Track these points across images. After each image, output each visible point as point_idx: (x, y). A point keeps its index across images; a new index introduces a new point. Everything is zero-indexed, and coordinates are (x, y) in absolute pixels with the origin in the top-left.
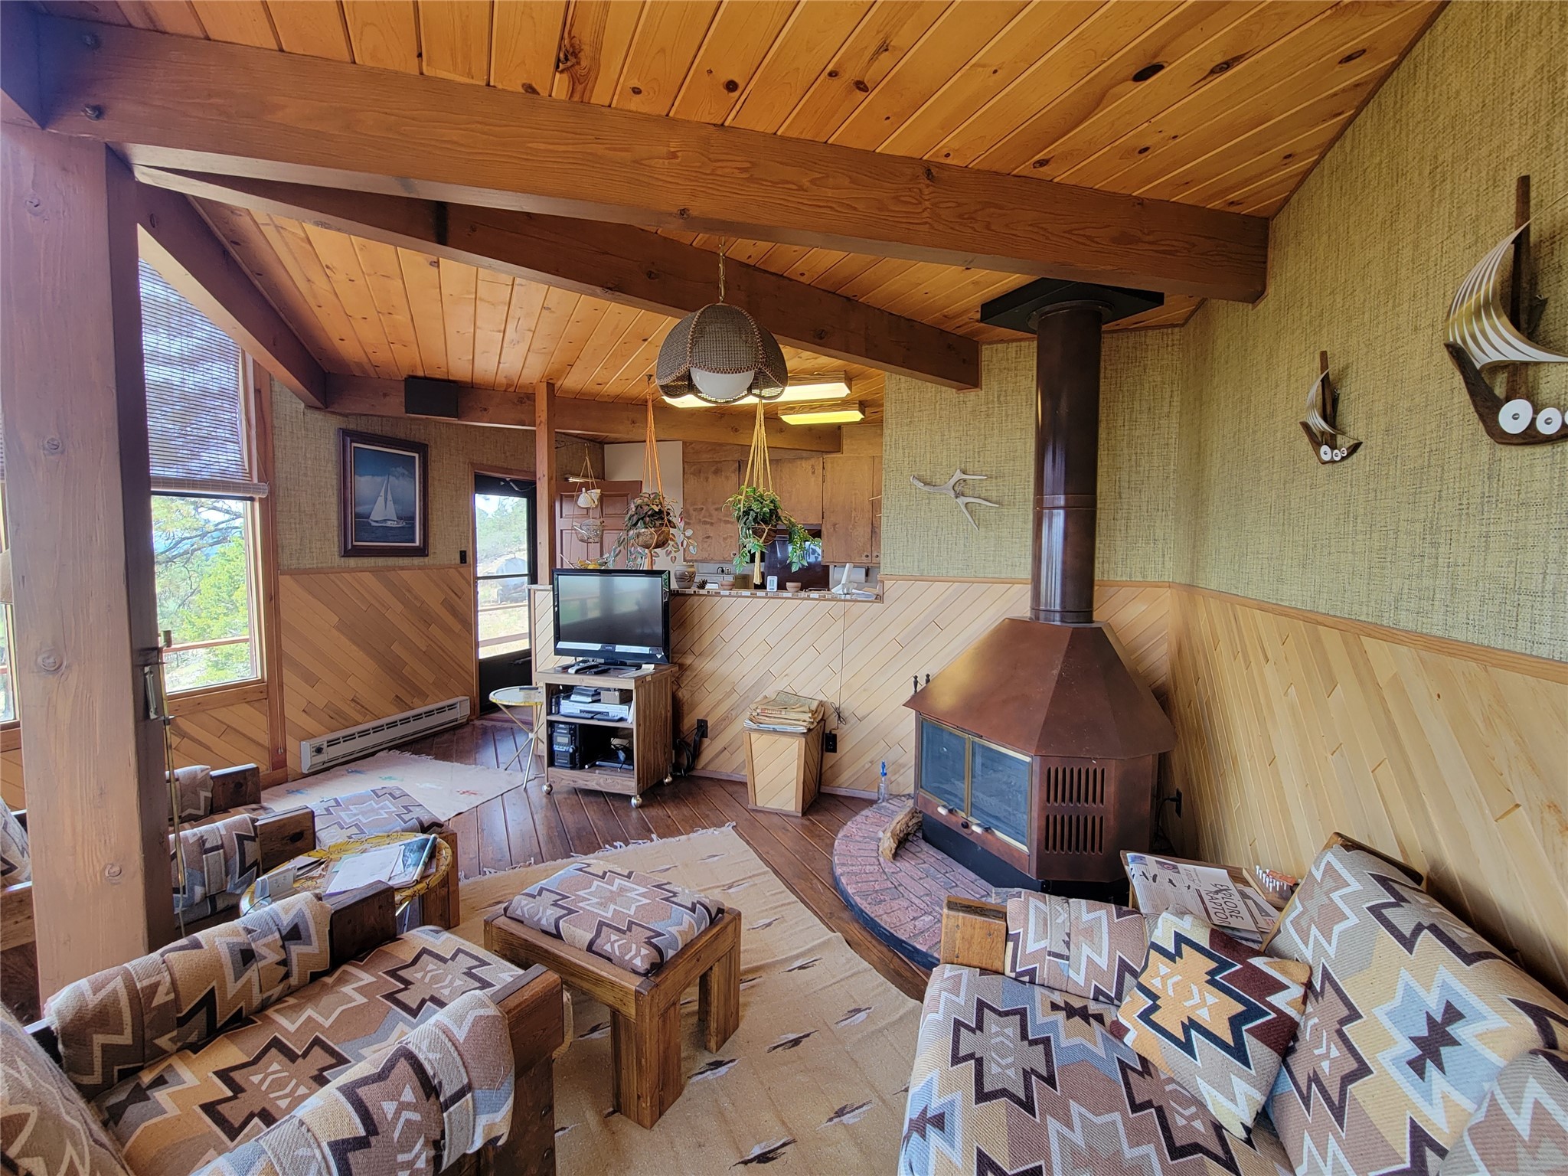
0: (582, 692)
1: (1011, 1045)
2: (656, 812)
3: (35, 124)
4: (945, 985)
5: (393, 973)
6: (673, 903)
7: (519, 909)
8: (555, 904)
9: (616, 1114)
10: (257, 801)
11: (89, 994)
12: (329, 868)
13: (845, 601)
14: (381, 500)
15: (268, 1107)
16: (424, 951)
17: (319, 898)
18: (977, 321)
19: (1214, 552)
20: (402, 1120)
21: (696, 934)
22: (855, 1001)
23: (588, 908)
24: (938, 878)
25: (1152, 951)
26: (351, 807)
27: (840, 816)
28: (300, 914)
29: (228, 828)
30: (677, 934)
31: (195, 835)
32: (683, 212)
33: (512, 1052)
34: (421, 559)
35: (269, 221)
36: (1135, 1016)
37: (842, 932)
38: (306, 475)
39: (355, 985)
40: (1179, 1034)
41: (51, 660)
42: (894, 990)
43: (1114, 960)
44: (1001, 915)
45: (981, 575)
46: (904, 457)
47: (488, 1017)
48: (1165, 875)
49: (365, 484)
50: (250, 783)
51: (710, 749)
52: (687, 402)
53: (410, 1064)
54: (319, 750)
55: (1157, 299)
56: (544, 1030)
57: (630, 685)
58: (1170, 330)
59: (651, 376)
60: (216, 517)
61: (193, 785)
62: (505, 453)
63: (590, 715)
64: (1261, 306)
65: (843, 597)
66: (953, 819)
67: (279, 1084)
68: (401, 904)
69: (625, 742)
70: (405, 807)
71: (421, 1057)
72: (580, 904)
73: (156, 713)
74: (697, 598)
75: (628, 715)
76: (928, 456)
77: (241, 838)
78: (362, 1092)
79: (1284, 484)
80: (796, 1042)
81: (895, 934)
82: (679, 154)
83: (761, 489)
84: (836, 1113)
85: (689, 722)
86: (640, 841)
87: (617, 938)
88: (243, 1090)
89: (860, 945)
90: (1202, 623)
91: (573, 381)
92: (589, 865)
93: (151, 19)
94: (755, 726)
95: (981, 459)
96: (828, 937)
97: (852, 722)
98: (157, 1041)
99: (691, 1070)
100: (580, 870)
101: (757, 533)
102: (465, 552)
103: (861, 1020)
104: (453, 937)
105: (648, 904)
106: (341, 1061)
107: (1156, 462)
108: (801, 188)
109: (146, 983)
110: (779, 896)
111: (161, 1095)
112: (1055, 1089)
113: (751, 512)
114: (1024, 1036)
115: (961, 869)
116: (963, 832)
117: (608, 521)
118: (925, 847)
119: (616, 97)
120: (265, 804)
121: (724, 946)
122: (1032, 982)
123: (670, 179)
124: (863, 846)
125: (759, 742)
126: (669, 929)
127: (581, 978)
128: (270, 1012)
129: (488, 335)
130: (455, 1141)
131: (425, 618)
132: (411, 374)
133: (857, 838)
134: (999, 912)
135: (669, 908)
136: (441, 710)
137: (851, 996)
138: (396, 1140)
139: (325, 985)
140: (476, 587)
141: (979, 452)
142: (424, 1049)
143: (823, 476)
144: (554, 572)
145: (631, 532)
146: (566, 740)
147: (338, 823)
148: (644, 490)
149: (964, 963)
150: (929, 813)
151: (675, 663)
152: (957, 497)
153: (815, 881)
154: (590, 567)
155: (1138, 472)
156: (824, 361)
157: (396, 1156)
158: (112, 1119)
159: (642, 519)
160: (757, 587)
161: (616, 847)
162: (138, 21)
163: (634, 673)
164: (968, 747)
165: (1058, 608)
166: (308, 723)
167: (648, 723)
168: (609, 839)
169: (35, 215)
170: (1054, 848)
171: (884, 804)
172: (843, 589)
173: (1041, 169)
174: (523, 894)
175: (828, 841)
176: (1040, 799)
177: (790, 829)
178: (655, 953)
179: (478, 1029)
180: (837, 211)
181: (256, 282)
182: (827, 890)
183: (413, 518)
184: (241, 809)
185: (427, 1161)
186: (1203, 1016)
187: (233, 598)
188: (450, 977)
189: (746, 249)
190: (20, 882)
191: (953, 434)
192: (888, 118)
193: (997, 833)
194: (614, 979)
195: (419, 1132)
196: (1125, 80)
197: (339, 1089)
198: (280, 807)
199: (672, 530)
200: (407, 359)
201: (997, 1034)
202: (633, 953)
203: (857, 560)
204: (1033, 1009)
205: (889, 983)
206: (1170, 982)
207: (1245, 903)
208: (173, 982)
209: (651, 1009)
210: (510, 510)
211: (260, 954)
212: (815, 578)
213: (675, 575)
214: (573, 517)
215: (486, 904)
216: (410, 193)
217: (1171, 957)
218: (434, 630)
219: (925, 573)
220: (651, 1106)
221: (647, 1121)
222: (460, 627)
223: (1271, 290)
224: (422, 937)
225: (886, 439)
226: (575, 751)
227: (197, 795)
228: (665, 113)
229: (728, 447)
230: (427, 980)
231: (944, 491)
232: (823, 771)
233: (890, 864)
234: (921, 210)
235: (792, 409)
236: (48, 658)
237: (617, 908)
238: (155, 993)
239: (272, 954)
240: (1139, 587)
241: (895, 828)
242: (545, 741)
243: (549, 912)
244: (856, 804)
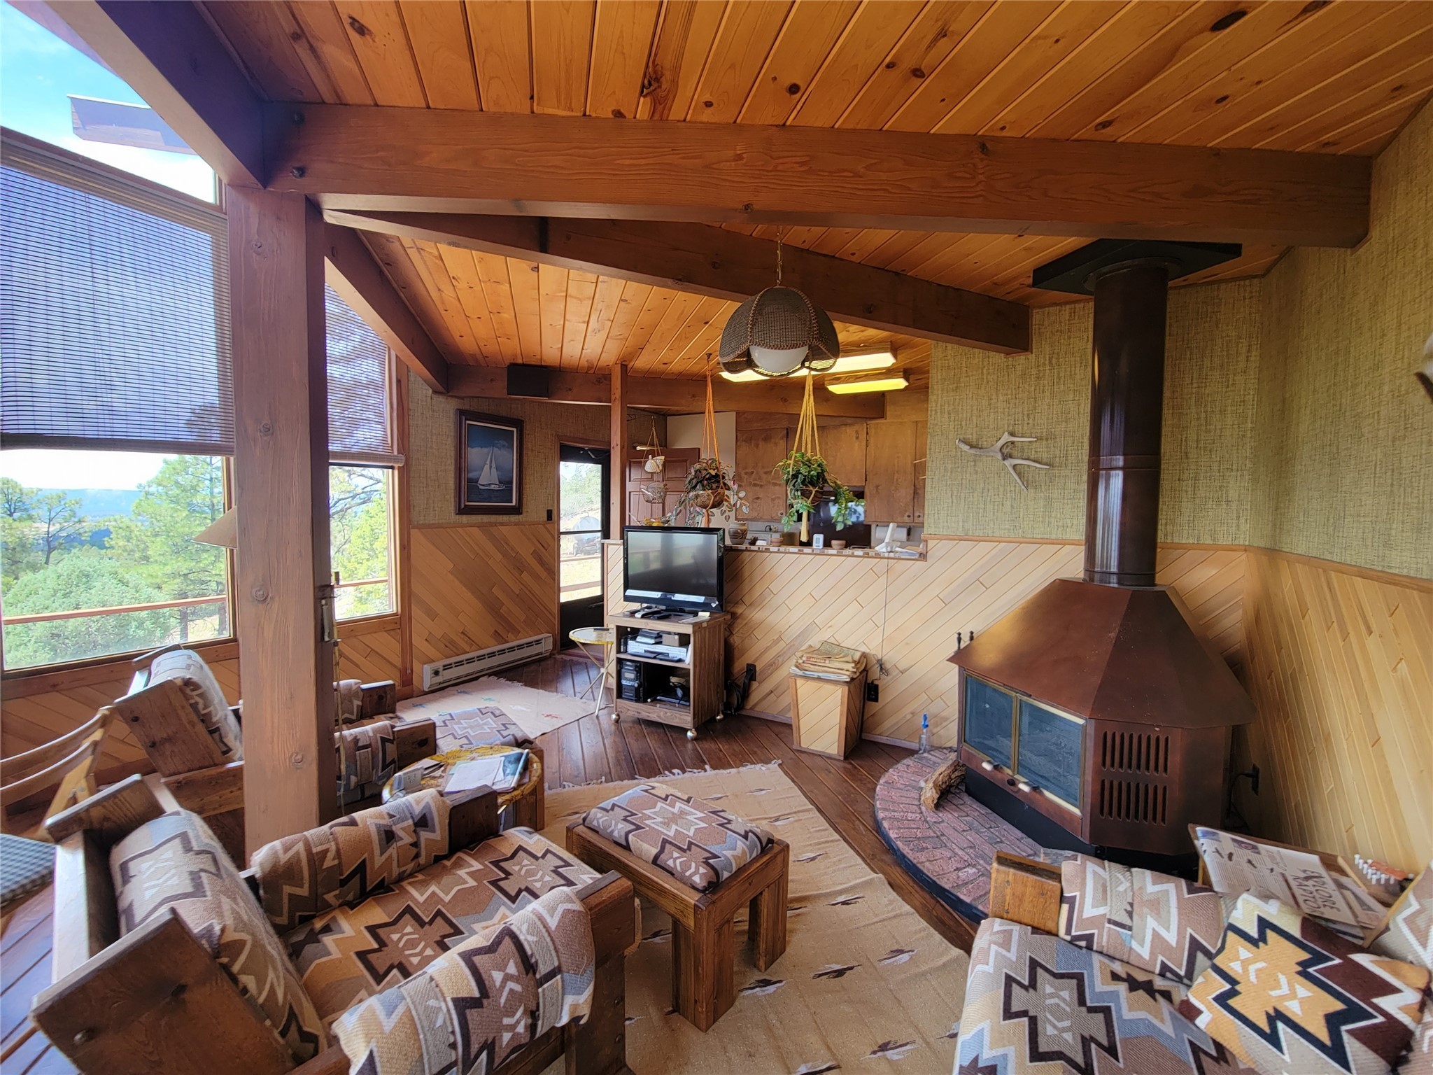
0: (647, 634)
1: (1068, 1009)
2: (709, 745)
3: (260, 186)
4: (994, 938)
5: (496, 864)
6: (727, 829)
7: (595, 821)
8: (625, 820)
9: (676, 1014)
10: (393, 711)
11: (281, 852)
12: (447, 771)
13: (888, 558)
14: (487, 467)
15: (404, 962)
16: (520, 848)
17: (441, 794)
18: (1029, 286)
19: (1302, 514)
20: (507, 990)
21: (748, 860)
22: (897, 942)
23: (653, 825)
24: (982, 832)
25: (1230, 934)
26: (462, 721)
27: (881, 763)
28: (427, 806)
29: (375, 731)
30: (731, 858)
31: (351, 735)
32: (747, 207)
33: (593, 944)
34: (517, 517)
35: (413, 245)
36: (1210, 998)
37: (884, 874)
38: (432, 448)
39: (467, 870)
40: (1263, 1024)
41: (261, 592)
42: (937, 937)
43: (1185, 937)
44: (1056, 875)
45: (1029, 536)
46: (950, 421)
47: (574, 911)
48: (1242, 855)
49: (475, 454)
50: (389, 696)
51: (758, 691)
52: (748, 376)
53: (514, 942)
54: (436, 673)
55: (1233, 250)
56: (619, 929)
57: (688, 630)
58: (1247, 282)
59: (710, 354)
60: (363, 482)
61: (351, 694)
62: (584, 426)
63: (653, 655)
64: (1362, 250)
65: (886, 555)
66: (999, 775)
67: (412, 944)
68: (502, 806)
69: (682, 681)
70: (504, 725)
71: (522, 938)
72: (647, 822)
73: (329, 637)
74: (748, 553)
75: (686, 656)
76: (975, 420)
77: (384, 740)
78: (477, 959)
79: (1393, 442)
80: (840, 973)
81: (938, 882)
82: (745, 155)
83: (809, 454)
84: (880, 1047)
85: (739, 666)
86: (695, 771)
87: (678, 855)
88: (386, 945)
89: (902, 889)
90: (1286, 590)
91: (643, 362)
92: (653, 788)
93: (338, 95)
94: (801, 673)
95: (1031, 421)
96: (871, 877)
97: (894, 674)
98: (325, 896)
99: (742, 984)
100: (646, 791)
101: (805, 494)
102: (551, 511)
103: (903, 961)
104: (543, 838)
105: (705, 828)
106: (458, 932)
107: (1229, 421)
108: (857, 175)
109: (319, 849)
110: (823, 833)
111: (328, 940)
112: (1117, 1059)
113: (800, 476)
114: (1082, 1002)
115: (1006, 825)
116: (1009, 789)
117: (670, 484)
118: (968, 800)
119: (690, 112)
120: (399, 714)
121: (773, 874)
122: (1089, 948)
123: (737, 179)
124: (905, 793)
125: (804, 688)
126: (724, 852)
127: (646, 887)
128: (405, 884)
129: (575, 326)
130: (548, 1015)
131: (519, 566)
132: (512, 361)
133: (899, 785)
134: (1054, 873)
135: (724, 833)
136: (529, 644)
137: (894, 937)
138: (502, 1005)
139: (445, 867)
140: (559, 540)
141: (1028, 415)
142: (524, 931)
143: (867, 441)
144: (625, 529)
145: (691, 494)
146: (632, 676)
147: (452, 734)
148: (703, 456)
149: (1015, 919)
150: (973, 766)
151: (728, 612)
152: (1004, 459)
153: (857, 822)
154: (655, 525)
155: (1207, 431)
156: (872, 333)
157: (502, 1019)
158: (295, 952)
159: (701, 482)
160: (802, 544)
161: (674, 774)
162: (328, 97)
163: (692, 619)
164: (1016, 706)
165: (1114, 569)
166: (430, 651)
167: (703, 664)
168: (669, 766)
169: (259, 254)
170: (1110, 813)
171: (925, 755)
172: (887, 547)
173: (1103, 131)
174: (599, 808)
175: (869, 786)
176: (1095, 763)
177: (832, 770)
178: (712, 873)
179: (567, 921)
180: (891, 193)
181: (402, 294)
182: (868, 832)
183: (511, 482)
184: (382, 716)
185: (526, 1027)
186: (1293, 1009)
187: (374, 546)
188: (541, 872)
189: (801, 235)
190: (234, 761)
191: (1001, 398)
192: (943, 100)
193: (1047, 794)
194: (676, 891)
195: (520, 1002)
196: (1201, 31)
197: (460, 954)
198: (411, 717)
199: (727, 492)
200: (510, 349)
201: (1051, 996)
202: (693, 870)
203: (899, 520)
204: (1091, 976)
205: (932, 929)
206: (1252, 968)
207: (1342, 894)
208: (338, 851)
209: (708, 923)
210: (584, 476)
211: (398, 836)
212: (858, 537)
213: (729, 532)
214: (641, 480)
215: (566, 813)
216: (521, 212)
217: (1254, 942)
218: (525, 576)
219: (970, 533)
220: (707, 1012)
221: (703, 1024)
222: (545, 574)
223: (1375, 233)
224: (518, 836)
225: (932, 405)
226: (640, 686)
227: (351, 702)
228: (732, 121)
229: (777, 416)
230: (523, 872)
231: (991, 454)
232: (865, 718)
233: (932, 814)
234: (974, 184)
235: (838, 379)
236: (259, 591)
237: (679, 829)
238: (325, 857)
239: (407, 836)
240: (1210, 550)
241: (937, 779)
242: (614, 675)
243: (620, 826)
244: (897, 753)
